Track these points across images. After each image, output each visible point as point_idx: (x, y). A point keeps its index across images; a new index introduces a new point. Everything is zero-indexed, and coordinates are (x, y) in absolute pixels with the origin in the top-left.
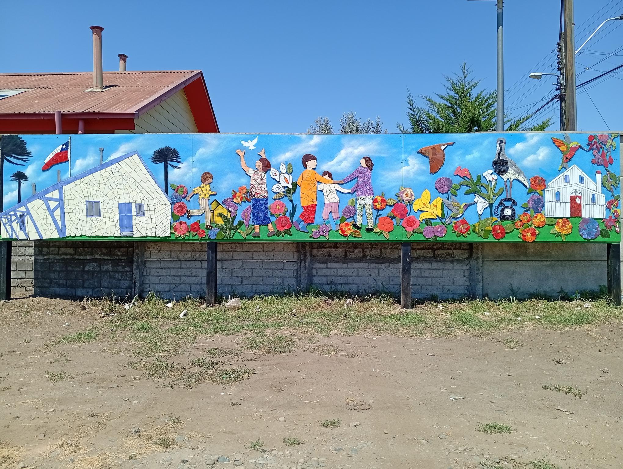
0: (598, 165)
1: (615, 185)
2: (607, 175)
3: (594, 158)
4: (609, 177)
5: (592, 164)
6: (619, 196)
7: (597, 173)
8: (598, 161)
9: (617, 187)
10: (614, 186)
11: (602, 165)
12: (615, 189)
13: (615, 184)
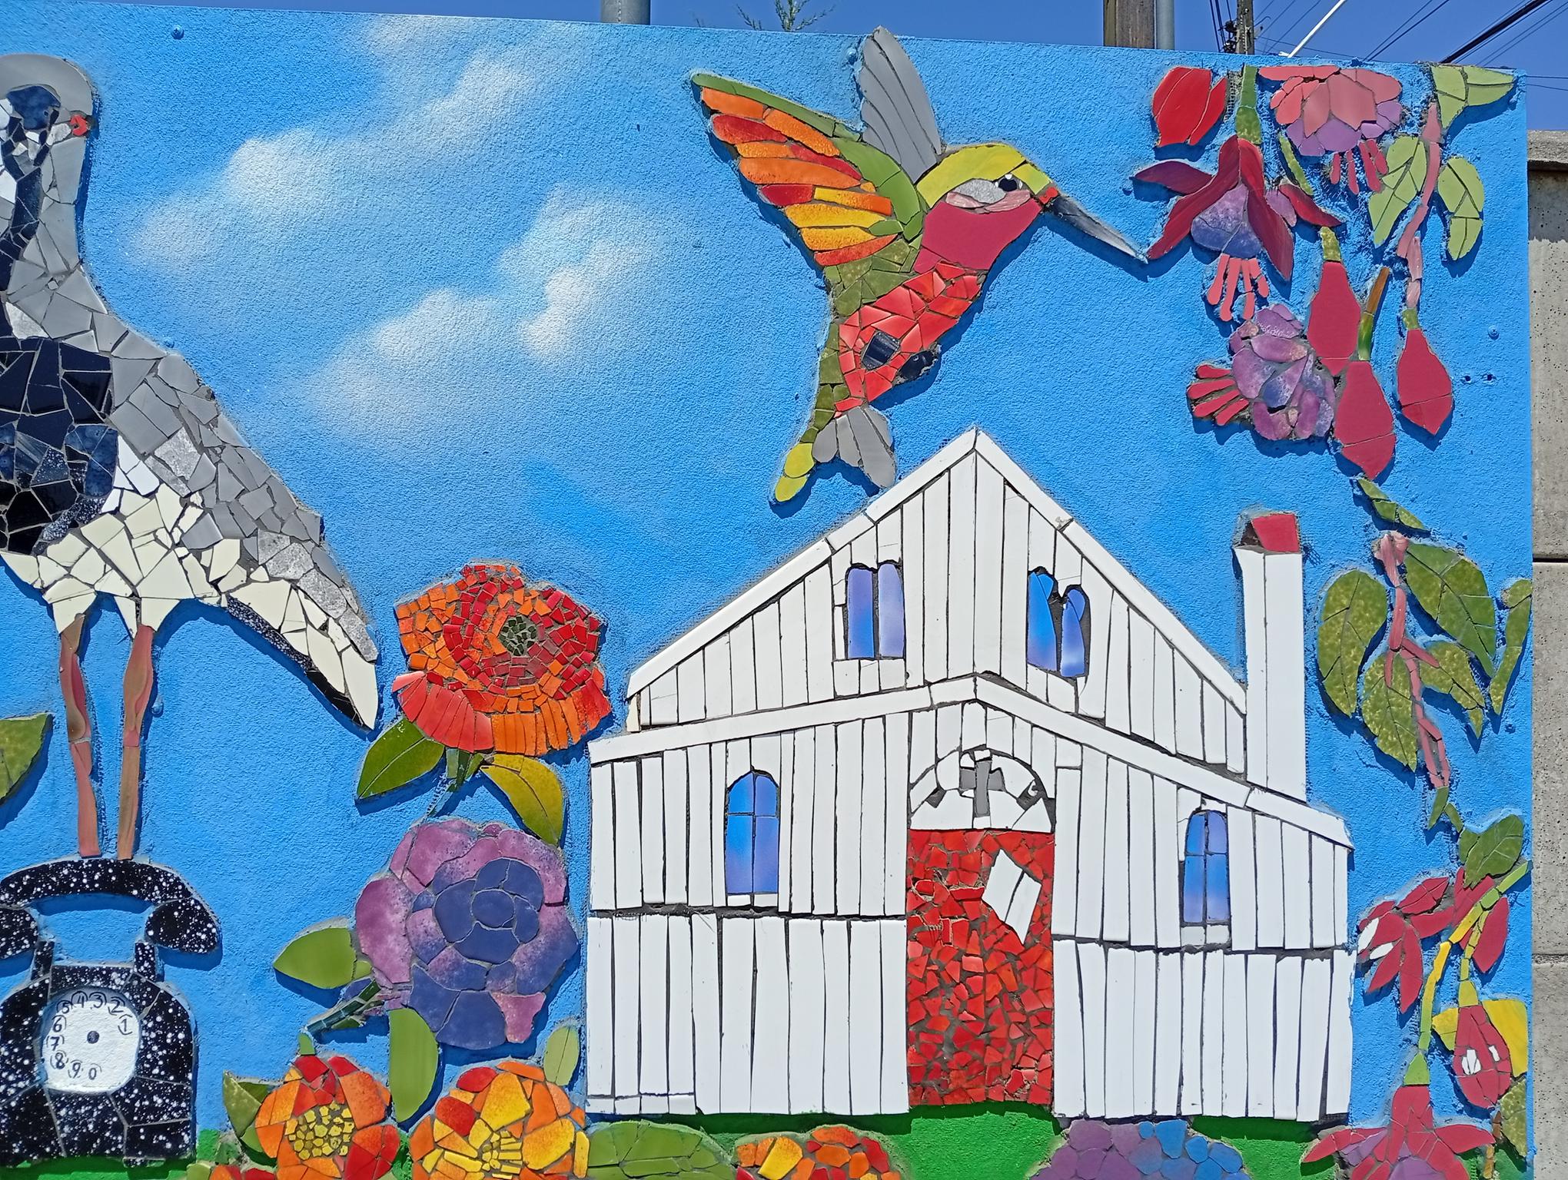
0: (1265, 445)
1: (1469, 694)
2: (1380, 567)
3: (1216, 357)
4: (1399, 597)
5: (1201, 424)
6: (1515, 832)
7: (1251, 537)
8: (1269, 392)
9: (1495, 719)
10: (1459, 712)
11: (1316, 443)
12: (1475, 741)
13: (1469, 680)
